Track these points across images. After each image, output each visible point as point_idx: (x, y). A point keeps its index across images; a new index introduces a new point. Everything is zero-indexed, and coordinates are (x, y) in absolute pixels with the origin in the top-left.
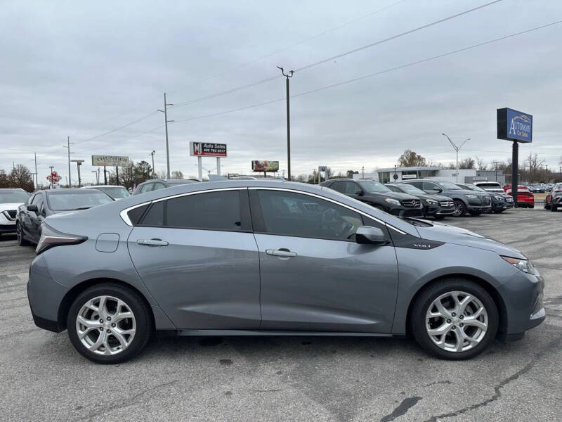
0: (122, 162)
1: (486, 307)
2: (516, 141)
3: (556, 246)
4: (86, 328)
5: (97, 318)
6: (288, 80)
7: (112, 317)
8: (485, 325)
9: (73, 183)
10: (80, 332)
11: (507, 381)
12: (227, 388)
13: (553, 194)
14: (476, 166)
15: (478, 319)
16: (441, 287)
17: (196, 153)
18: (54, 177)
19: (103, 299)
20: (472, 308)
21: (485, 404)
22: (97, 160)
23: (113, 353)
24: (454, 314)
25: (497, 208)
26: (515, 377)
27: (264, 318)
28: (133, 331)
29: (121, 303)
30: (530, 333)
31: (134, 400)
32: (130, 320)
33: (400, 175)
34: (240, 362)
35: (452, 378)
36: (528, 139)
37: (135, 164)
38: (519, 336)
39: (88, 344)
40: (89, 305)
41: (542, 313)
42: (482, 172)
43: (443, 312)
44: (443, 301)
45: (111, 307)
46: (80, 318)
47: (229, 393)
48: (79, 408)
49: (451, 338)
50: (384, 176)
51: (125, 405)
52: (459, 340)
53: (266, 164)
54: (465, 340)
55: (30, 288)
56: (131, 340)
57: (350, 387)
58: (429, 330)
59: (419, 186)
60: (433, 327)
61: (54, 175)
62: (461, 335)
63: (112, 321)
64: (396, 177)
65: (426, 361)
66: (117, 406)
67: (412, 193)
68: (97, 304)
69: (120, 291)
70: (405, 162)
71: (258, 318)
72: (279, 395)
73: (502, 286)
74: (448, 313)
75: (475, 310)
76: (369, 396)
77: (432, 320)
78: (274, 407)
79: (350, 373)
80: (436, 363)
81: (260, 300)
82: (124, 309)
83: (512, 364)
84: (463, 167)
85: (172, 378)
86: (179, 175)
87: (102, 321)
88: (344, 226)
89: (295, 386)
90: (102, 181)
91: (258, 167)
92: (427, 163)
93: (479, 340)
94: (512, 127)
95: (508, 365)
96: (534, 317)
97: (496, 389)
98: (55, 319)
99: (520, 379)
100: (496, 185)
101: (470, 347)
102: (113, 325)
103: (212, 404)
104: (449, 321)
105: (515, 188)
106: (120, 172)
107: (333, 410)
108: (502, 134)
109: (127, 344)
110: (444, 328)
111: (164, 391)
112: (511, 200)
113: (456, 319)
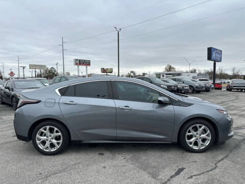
0: (43, 68)
1: (210, 131)
2: (215, 61)
3: (233, 106)
4: (40, 140)
5: (45, 135)
6: (118, 33)
7: (52, 135)
8: (210, 138)
9: (20, 77)
10: (38, 142)
11: (219, 161)
12: (103, 165)
13: (230, 84)
14: (197, 72)
15: (207, 136)
16: (192, 122)
17: (76, 64)
18: (12, 74)
19: (48, 127)
20: (205, 131)
21: (211, 170)
22: (32, 66)
23: (52, 151)
24: (197, 134)
25: (207, 90)
26: (222, 159)
27: (118, 136)
28: (61, 141)
29: (56, 129)
30: (227, 142)
31: (64, 170)
32: (60, 136)
33: (165, 75)
34: (107, 154)
35: (197, 160)
36: (220, 61)
37: (49, 69)
38: (223, 143)
39: (41, 147)
40: (42, 130)
41: (232, 133)
42: (200, 74)
43: (193, 133)
44: (193, 128)
45: (51, 131)
46: (38, 136)
47: (104, 167)
48: (41, 174)
49: (196, 143)
50: (158, 75)
51: (60, 172)
52: (199, 144)
53: (107, 69)
54: (202, 145)
55: (15, 122)
56: (60, 145)
57: (155, 164)
58: (187, 140)
59: (175, 80)
60: (188, 139)
61: (12, 73)
62: (200, 142)
63: (52, 137)
64: (163, 76)
65: (186, 153)
66: (57, 173)
67: (172, 83)
68: (45, 130)
69: (56, 124)
70: (167, 70)
71: (115, 135)
72: (126, 167)
73: (217, 122)
74: (195, 133)
75: (206, 132)
76: (164, 168)
77: (188, 136)
78: (125, 173)
79: (154, 158)
80: (190, 154)
81: (116, 128)
82: (57, 132)
83: (221, 154)
84: (192, 72)
85: (79, 161)
86: (68, 74)
87: (47, 137)
88: (150, 96)
89: (132, 164)
90: (34, 76)
91: (104, 70)
92: (176, 70)
93: (207, 144)
94: (214, 55)
95: (219, 155)
96: (229, 135)
97: (216, 164)
98: (27, 136)
99: (225, 160)
100: (207, 80)
101: (203, 147)
102: (52, 139)
103: (98, 172)
104: (195, 136)
105: (214, 81)
106: (42, 72)
107: (150, 173)
108: (209, 58)
109: (58, 147)
110: (193, 140)
111: (77, 167)
112: (213, 86)
113: (198, 136)
